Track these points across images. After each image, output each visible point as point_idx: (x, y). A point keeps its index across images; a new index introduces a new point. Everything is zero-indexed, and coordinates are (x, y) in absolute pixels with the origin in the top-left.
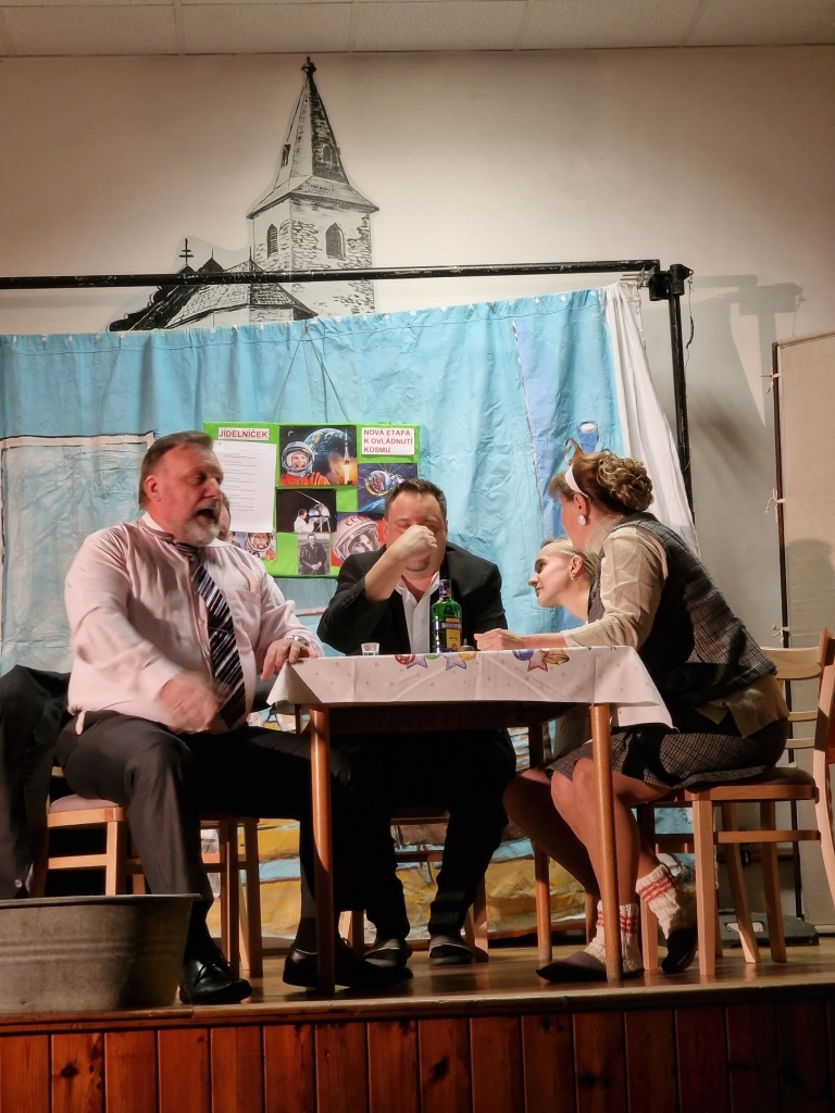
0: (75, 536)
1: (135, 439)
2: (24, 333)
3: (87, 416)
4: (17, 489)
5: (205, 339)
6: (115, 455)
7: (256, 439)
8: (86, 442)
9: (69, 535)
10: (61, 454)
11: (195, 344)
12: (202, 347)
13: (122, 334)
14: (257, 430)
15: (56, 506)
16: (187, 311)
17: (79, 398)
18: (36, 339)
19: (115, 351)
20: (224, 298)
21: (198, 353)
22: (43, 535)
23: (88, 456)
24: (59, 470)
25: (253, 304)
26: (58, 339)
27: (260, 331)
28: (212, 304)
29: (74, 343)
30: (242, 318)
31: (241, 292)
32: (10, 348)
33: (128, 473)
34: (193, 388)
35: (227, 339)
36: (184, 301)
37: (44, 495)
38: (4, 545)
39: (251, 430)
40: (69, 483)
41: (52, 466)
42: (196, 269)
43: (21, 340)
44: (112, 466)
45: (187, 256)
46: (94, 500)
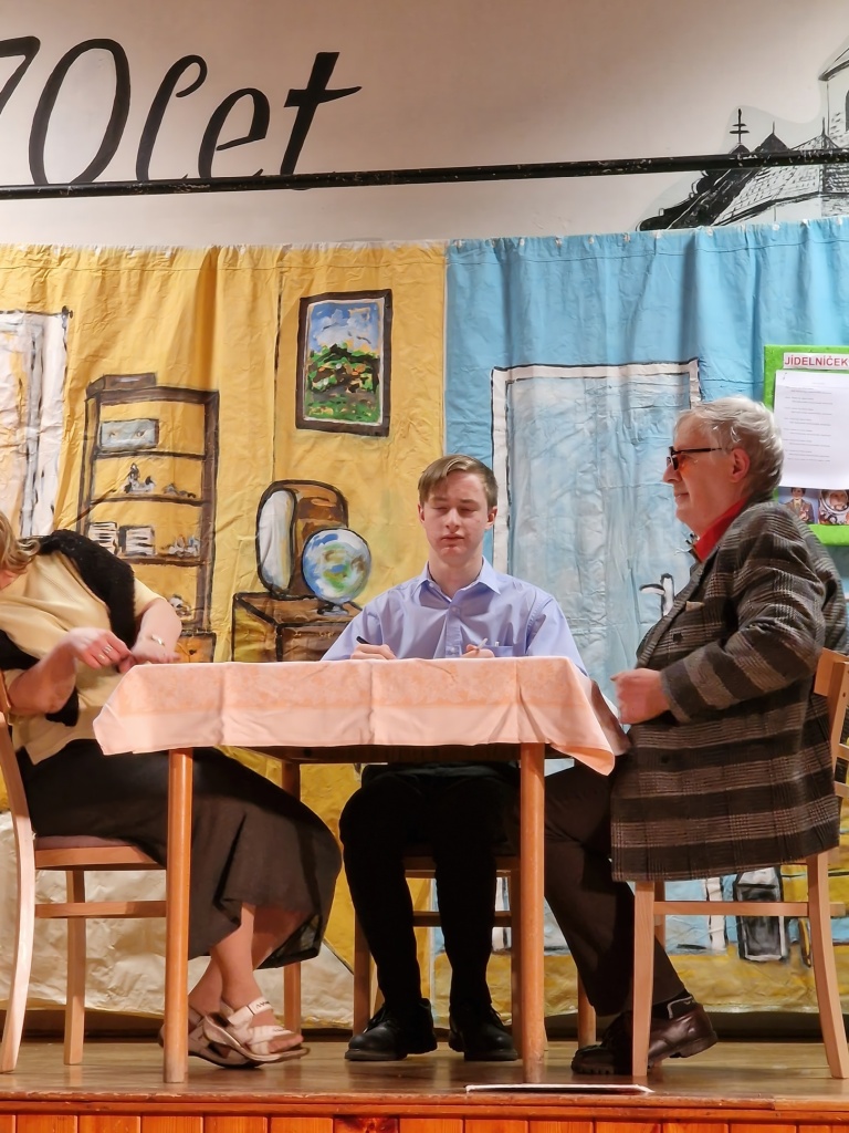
0: (599, 493)
1: (675, 368)
2: (535, 236)
3: (613, 340)
4: (527, 432)
5: (764, 238)
6: (649, 389)
7: (833, 367)
8: (613, 373)
9: (592, 492)
10: (582, 389)
11: (751, 244)
12: (761, 249)
13: (658, 233)
14: (834, 356)
15: (575, 455)
16: (739, 204)
17: (603, 316)
18: (550, 243)
19: (649, 255)
20: (789, 184)
21: (757, 257)
22: (559, 492)
23: (616, 390)
24: (578, 409)
25: (826, 193)
26: (578, 242)
27: (839, 227)
28: (774, 192)
29: (598, 247)
30: (812, 211)
31: (811, 176)
32: (517, 253)
33: (666, 412)
34: (749, 303)
35: (795, 238)
36: (736, 191)
37: (561, 441)
38: (510, 504)
39: (827, 355)
40: (592, 424)
41: (569, 403)
42: (751, 149)
43: (530, 244)
44: (645, 403)
45: (740, 132)
46: (623, 446)
